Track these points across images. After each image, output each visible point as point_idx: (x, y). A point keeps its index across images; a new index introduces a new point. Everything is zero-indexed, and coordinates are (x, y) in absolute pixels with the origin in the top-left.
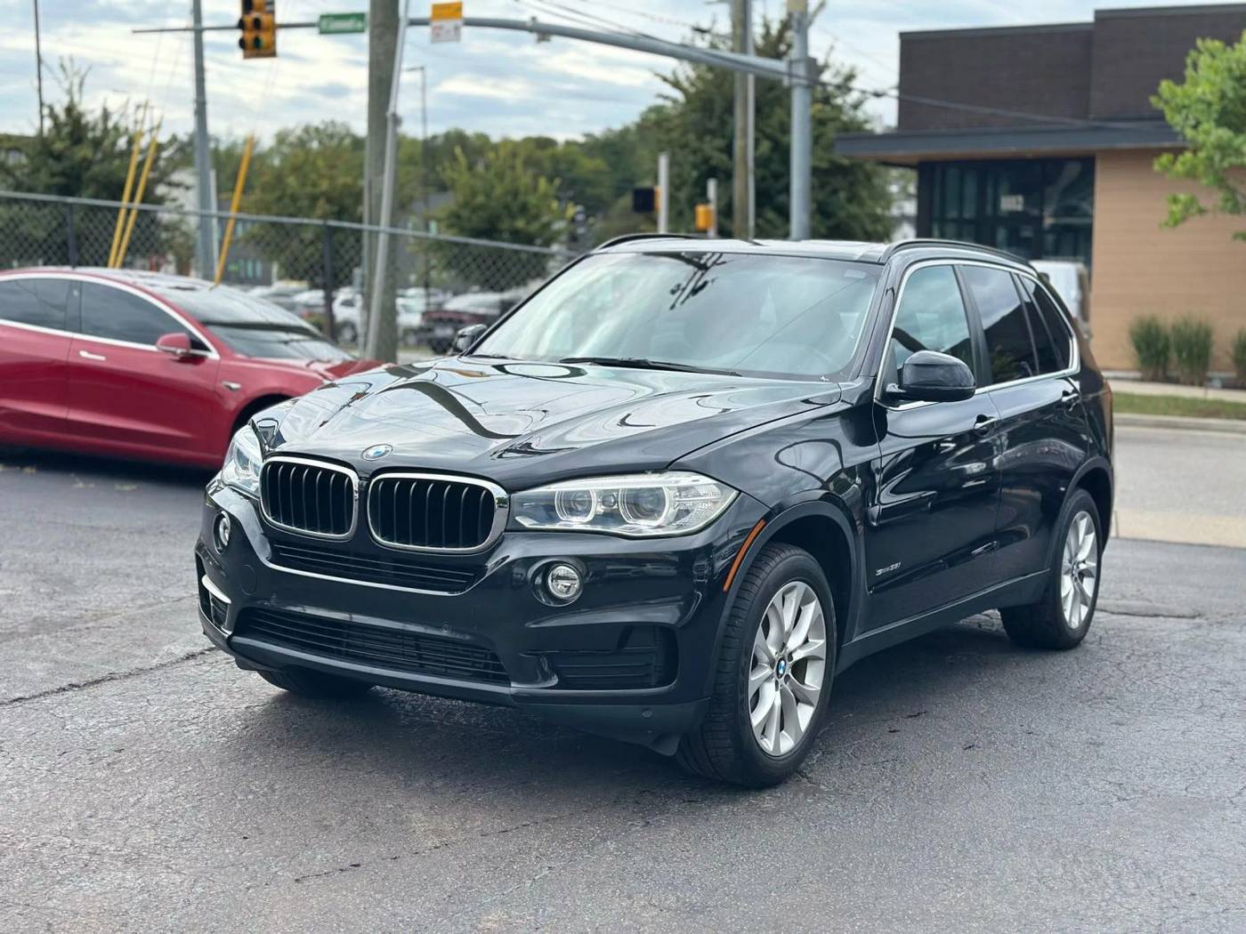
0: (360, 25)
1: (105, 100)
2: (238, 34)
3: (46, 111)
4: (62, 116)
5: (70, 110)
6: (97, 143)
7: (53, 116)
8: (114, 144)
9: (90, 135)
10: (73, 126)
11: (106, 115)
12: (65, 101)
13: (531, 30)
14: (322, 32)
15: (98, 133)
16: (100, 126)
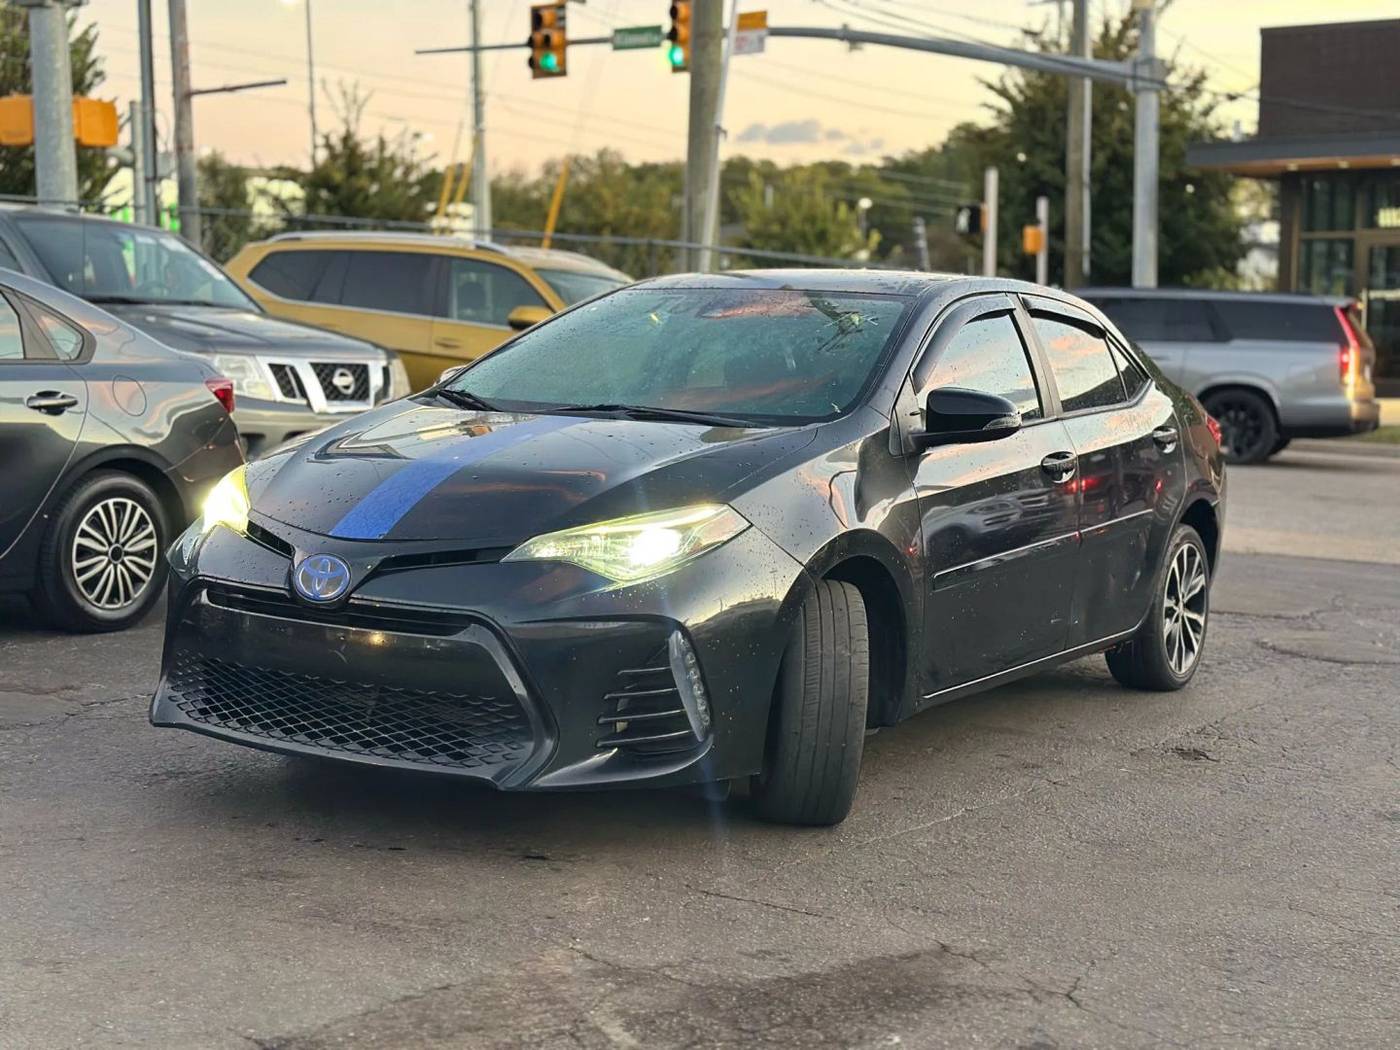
0: (656, 39)
1: (382, 129)
2: (527, 53)
3: (320, 141)
4: (339, 147)
5: (347, 139)
6: (373, 175)
7: (328, 146)
8: (390, 174)
9: (367, 166)
10: (348, 155)
11: (382, 144)
12: (342, 131)
13: (842, 38)
14: (617, 48)
15: (374, 164)
16: (377, 155)
